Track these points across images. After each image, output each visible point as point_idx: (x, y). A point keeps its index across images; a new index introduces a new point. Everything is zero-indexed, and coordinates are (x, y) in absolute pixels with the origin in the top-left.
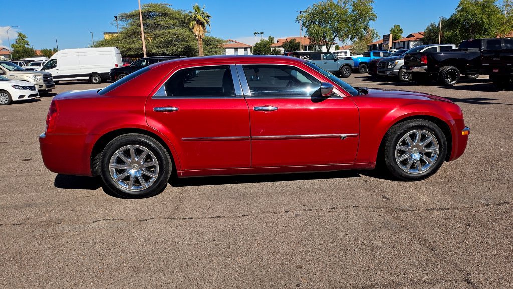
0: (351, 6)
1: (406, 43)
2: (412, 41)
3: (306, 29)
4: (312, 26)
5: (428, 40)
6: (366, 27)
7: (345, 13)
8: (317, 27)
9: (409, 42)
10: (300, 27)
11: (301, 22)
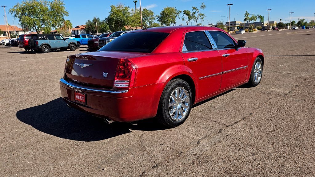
0: (50, 6)
1: (76, 32)
2: (79, 30)
3: (18, 19)
4: (23, 17)
5: (89, 30)
6: (63, 20)
7: (47, 10)
8: (27, 18)
9: (77, 31)
10: (14, 18)
11: (14, 14)
